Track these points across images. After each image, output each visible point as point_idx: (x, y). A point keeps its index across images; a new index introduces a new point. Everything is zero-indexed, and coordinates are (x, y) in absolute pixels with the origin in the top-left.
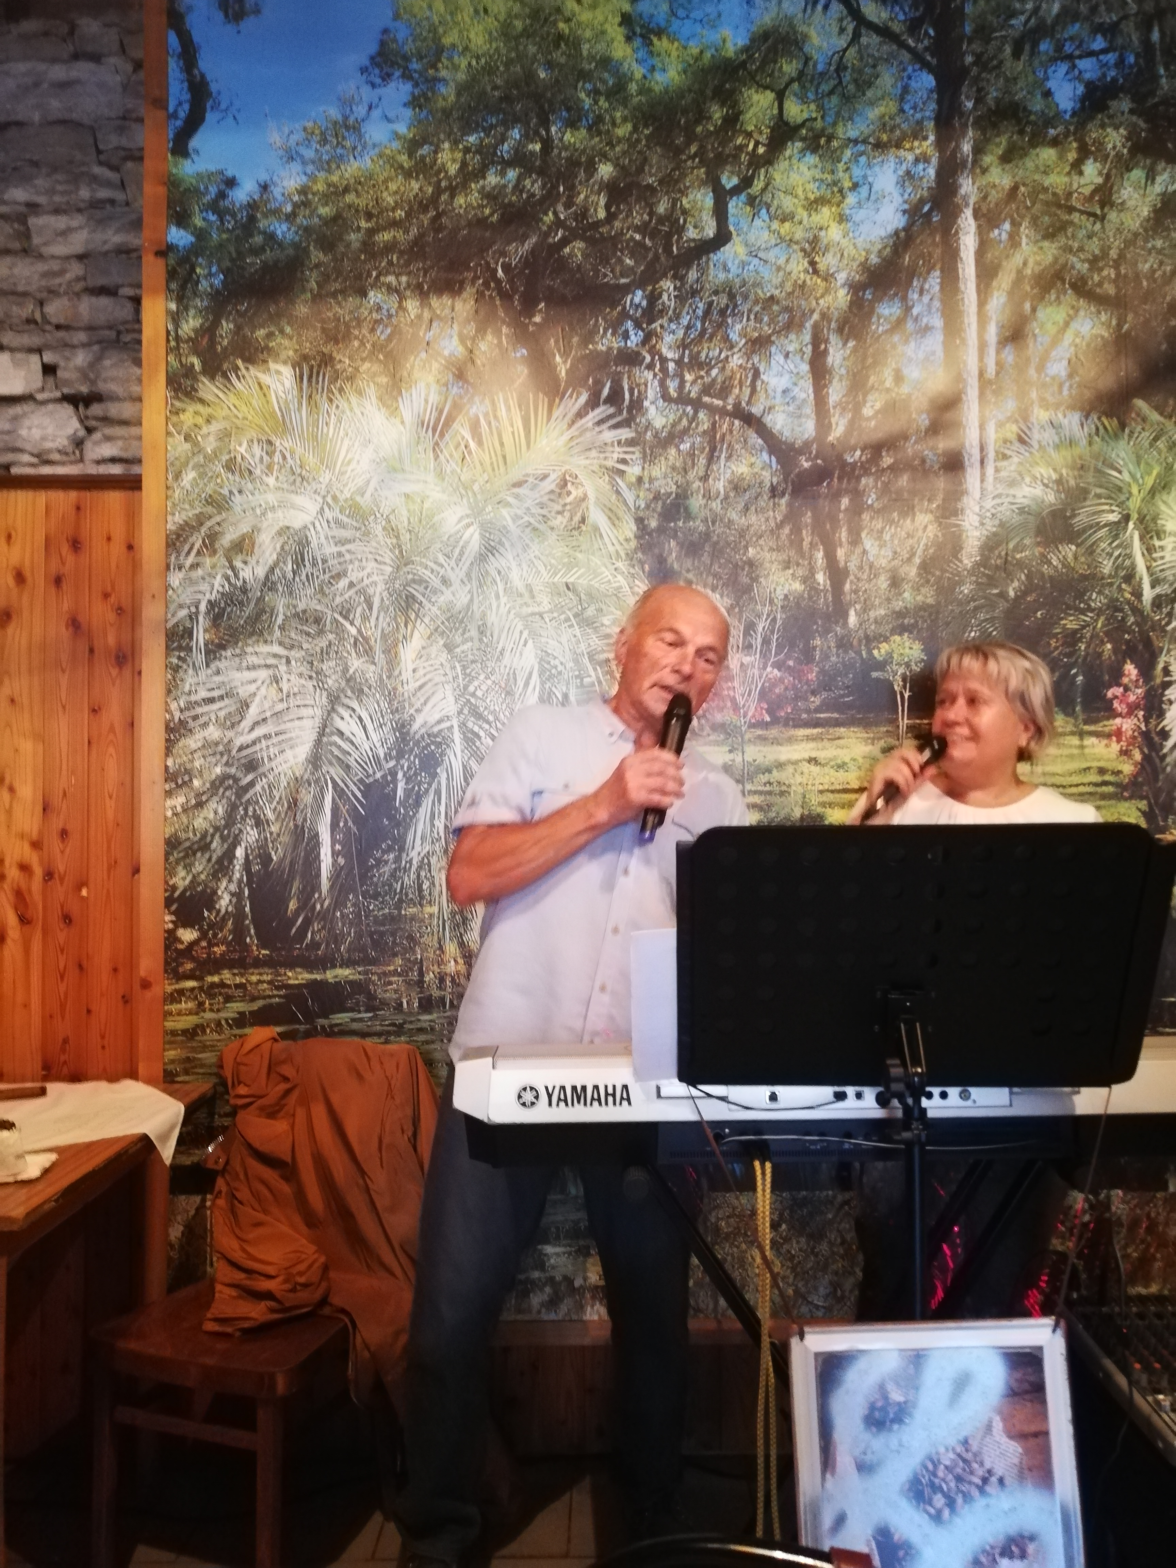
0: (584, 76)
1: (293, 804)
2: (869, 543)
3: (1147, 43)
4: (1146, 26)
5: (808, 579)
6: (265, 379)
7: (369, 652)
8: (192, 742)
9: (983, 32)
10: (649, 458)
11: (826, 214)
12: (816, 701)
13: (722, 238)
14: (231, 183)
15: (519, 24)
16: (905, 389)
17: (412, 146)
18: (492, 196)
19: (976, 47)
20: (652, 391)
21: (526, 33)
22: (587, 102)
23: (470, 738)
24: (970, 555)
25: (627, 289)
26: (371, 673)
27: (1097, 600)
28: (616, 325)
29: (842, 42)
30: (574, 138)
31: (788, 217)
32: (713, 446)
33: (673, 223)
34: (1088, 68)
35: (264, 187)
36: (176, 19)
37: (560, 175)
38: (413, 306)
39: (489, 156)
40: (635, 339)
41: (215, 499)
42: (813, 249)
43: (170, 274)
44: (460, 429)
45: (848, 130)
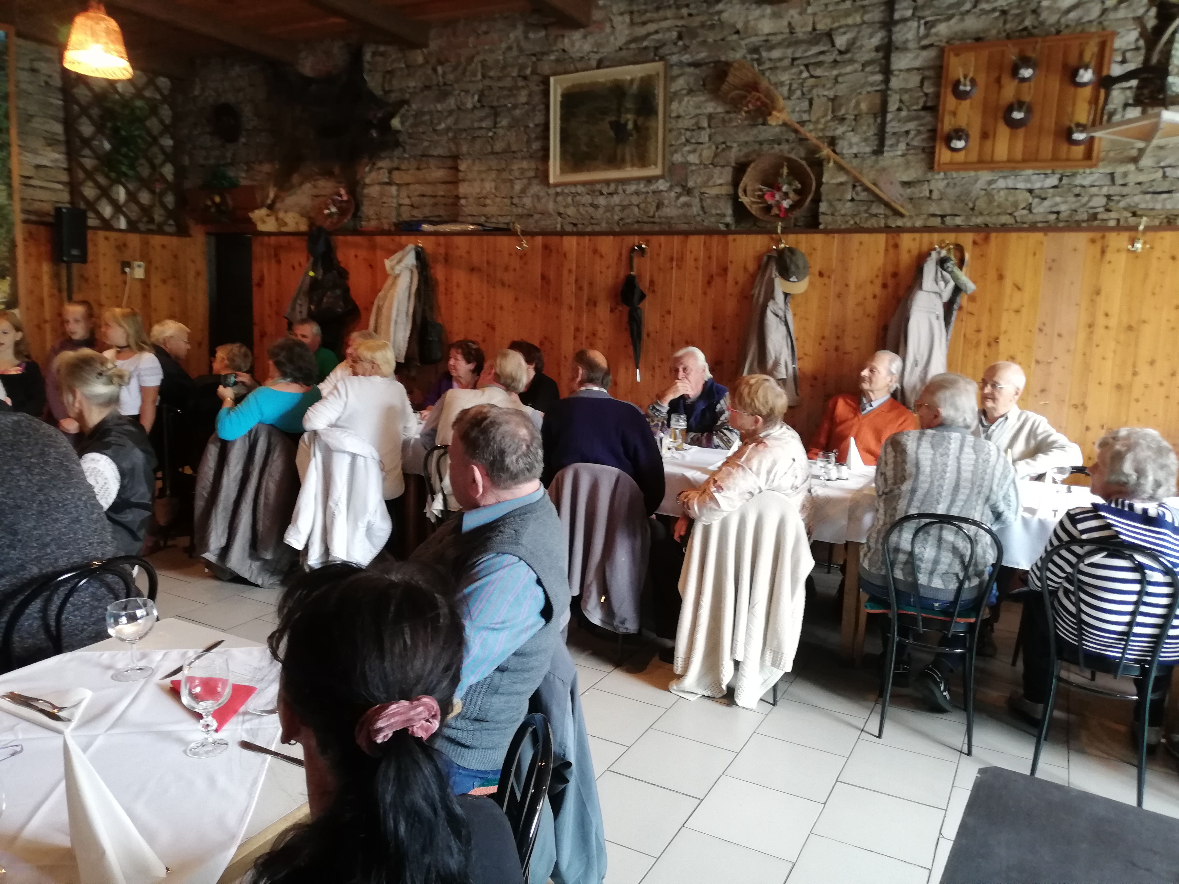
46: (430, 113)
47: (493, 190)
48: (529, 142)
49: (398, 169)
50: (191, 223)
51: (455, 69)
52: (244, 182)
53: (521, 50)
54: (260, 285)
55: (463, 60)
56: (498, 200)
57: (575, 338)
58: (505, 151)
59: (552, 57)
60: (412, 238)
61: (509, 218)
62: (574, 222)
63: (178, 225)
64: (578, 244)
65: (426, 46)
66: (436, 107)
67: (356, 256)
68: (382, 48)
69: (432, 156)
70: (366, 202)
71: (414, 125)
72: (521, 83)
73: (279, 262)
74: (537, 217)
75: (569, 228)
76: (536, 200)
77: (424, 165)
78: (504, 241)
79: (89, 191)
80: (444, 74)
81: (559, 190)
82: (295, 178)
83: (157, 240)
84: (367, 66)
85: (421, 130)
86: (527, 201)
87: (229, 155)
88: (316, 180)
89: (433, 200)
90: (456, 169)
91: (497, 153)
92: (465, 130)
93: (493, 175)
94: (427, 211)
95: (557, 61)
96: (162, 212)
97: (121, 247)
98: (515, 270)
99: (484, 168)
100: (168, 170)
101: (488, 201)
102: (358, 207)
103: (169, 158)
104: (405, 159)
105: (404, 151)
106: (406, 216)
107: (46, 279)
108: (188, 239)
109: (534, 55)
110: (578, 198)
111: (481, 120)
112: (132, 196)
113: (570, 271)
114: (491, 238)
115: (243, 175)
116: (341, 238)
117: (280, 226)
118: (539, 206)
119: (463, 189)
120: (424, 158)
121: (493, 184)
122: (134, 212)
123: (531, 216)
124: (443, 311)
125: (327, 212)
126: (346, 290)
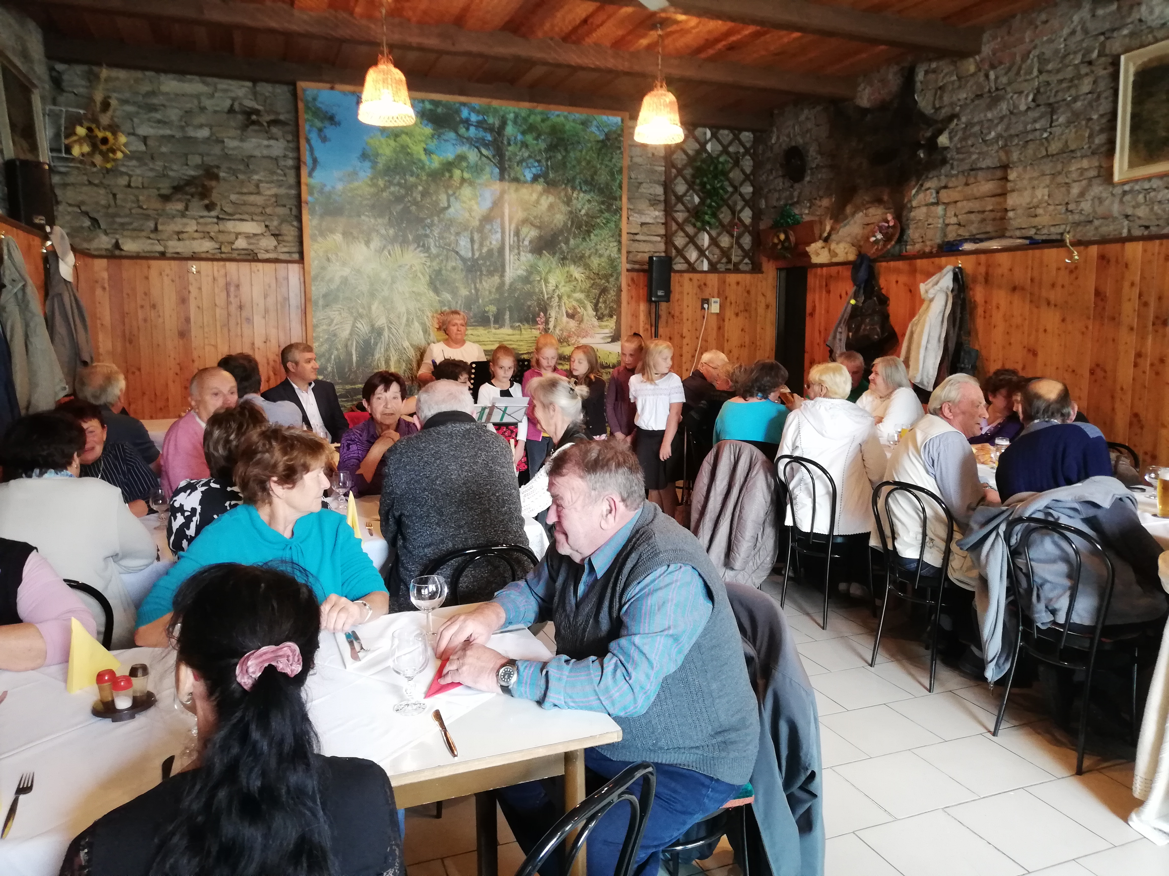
0: (415, 163)
1: (346, 346)
2: (484, 283)
3: (547, 165)
4: (547, 160)
5: (470, 292)
6: (335, 237)
7: (364, 308)
8: (320, 329)
9: (510, 159)
10: (431, 261)
11: (473, 202)
12: (472, 320)
13: (449, 206)
14: (325, 185)
15: (398, 149)
16: (492, 246)
17: (372, 179)
18: (392, 193)
19: (509, 163)
20: (432, 245)
21: (400, 152)
22: (415, 170)
23: (390, 329)
24: (507, 287)
25: (426, 219)
26: (365, 312)
27: (535, 298)
28: (424, 228)
29: (477, 159)
30: (412, 179)
31: (464, 202)
32: (447, 258)
33: (436, 203)
34: (534, 170)
35: (333, 188)
36: (308, 141)
37: (409, 189)
38: (372, 220)
39: (391, 183)
40: (428, 232)
41: (323, 268)
42: (470, 210)
43: (309, 209)
44: (386, 252)
45: (479, 181)
46: (981, 122)
47: (1046, 198)
48: (1091, 136)
49: (946, 187)
50: (764, 260)
51: (1010, 69)
52: (806, 218)
53: (1086, 31)
54: (812, 315)
55: (1018, 58)
56: (1051, 208)
57: (1136, 365)
58: (1062, 152)
59: (1125, 32)
60: (953, 259)
61: (1063, 227)
62: (1147, 224)
63: (753, 263)
64: (1145, 251)
65: (978, 52)
66: (985, 116)
67: (897, 282)
68: (934, 65)
69: (981, 169)
70: (912, 226)
71: (964, 139)
72: (1084, 70)
73: (828, 292)
74: (1096, 223)
75: (1137, 232)
76: (1097, 202)
77: (972, 180)
78: (1051, 254)
79: (680, 241)
80: (997, 78)
81: (1127, 188)
82: (849, 209)
83: (732, 278)
84: (918, 86)
85: (970, 142)
86: (1086, 206)
87: (796, 194)
88: (866, 209)
89: (980, 216)
90: (1005, 179)
91: (1053, 155)
92: (1017, 135)
93: (1047, 180)
94: (973, 229)
95: (1132, 35)
96: (740, 252)
97: (703, 286)
98: (1063, 286)
99: (1036, 174)
100: (746, 216)
101: (1040, 211)
102: (903, 232)
103: (747, 203)
104: (953, 176)
105: (952, 168)
106: (951, 236)
107: (642, 317)
108: (760, 275)
109: (1103, 34)
110: (1152, 194)
111: (1035, 121)
112: (714, 241)
113: (1133, 284)
114: (1037, 252)
115: (807, 212)
116: (884, 264)
117: (832, 257)
118: (1100, 210)
119: (1012, 200)
120: (972, 173)
121: (1046, 191)
122: (715, 255)
123: (1091, 222)
124: (980, 335)
125: (873, 239)
126: (885, 317)
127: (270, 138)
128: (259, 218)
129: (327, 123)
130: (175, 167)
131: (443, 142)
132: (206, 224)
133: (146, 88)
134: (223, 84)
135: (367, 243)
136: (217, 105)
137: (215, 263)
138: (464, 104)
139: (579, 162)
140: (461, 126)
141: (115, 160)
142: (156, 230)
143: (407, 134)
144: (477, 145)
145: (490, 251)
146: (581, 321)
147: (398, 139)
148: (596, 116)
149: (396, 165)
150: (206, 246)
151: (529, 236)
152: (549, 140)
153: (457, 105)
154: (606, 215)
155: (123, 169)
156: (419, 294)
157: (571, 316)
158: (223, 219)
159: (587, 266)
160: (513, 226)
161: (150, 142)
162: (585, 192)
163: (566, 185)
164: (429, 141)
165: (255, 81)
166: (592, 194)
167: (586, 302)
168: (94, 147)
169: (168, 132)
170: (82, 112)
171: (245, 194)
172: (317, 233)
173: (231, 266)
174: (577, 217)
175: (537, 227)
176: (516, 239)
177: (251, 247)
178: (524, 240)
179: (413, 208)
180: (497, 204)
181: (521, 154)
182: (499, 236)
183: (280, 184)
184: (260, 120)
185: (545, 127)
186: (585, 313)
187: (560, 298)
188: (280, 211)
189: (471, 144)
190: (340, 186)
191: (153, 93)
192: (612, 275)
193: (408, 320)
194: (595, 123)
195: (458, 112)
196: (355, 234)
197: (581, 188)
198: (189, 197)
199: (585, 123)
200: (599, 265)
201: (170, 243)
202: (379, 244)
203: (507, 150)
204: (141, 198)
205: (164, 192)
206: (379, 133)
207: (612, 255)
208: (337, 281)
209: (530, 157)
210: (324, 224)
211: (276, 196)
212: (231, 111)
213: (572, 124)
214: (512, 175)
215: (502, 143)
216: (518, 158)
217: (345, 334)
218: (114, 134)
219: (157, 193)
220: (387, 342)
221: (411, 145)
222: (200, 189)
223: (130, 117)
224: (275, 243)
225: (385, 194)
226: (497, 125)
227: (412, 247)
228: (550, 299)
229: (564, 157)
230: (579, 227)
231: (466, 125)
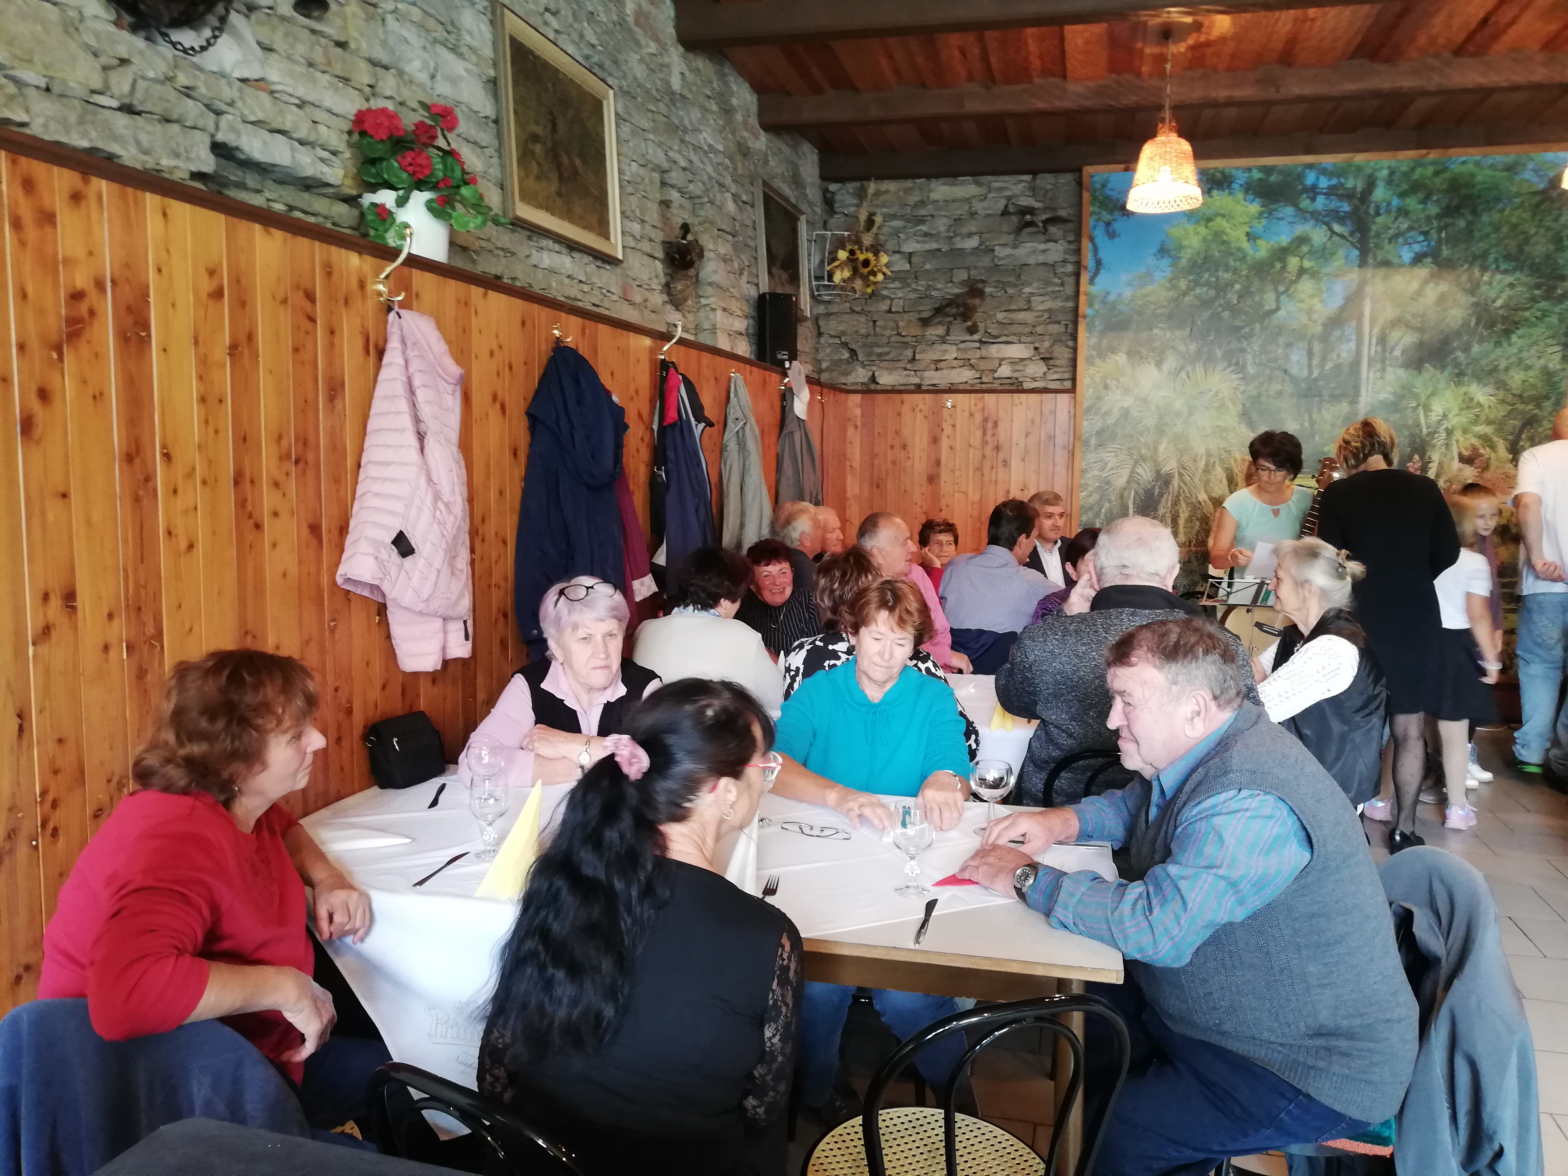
0: (1231, 254)
1: (1122, 497)
2: (1324, 412)
3: (1440, 238)
4: (1440, 231)
5: (1302, 425)
6: (1117, 358)
7: (1148, 448)
8: (1089, 475)
9: (1378, 235)
10: (1247, 384)
11: (1316, 300)
13: (1278, 308)
14: (1108, 293)
15: (1210, 237)
16: (1340, 361)
17: (1171, 280)
18: (1197, 297)
19: (1375, 240)
20: (1250, 362)
21: (1212, 241)
22: (1232, 262)
23: (1181, 476)
25: (1243, 327)
26: (1149, 454)
27: (1406, 432)
28: (1238, 339)
29: (1325, 239)
30: (1227, 276)
31: (1302, 301)
32: (1271, 379)
33: (1261, 304)
34: (1417, 248)
35: (1120, 295)
36: (1092, 239)
37: (1222, 289)
38: (1168, 334)
39: (1197, 283)
40: (1245, 344)
41: (1099, 398)
42: (1310, 312)
43: (1088, 325)
44: (1183, 375)
45: (1325, 270)
127: (1048, 241)
128: (1029, 339)
129: (1117, 214)
130: (939, 286)
131: (1275, 221)
132: (966, 350)
133: (913, 199)
134: (998, 182)
135: (1159, 364)
136: (988, 209)
137: (973, 395)
138: (1310, 166)
139: (1497, 229)
140: (1305, 196)
141: (875, 283)
142: (914, 359)
143: (1223, 216)
144: (1326, 219)
145: (1338, 367)
146: (1486, 467)
147: (1210, 224)
148: (1532, 155)
149: (1205, 258)
150: (966, 375)
151: (1402, 342)
152: (1445, 202)
153: (1299, 169)
154: (1544, 305)
155: (885, 293)
156: (1225, 429)
157: (1467, 460)
158: (985, 343)
159: (1501, 385)
160: (1376, 330)
161: (914, 260)
162: (1506, 272)
163: (1471, 264)
164: (1255, 223)
165: (1034, 173)
166: (1518, 274)
167: (1495, 439)
168: (855, 271)
169: (935, 246)
170: (846, 233)
171: (1014, 310)
172: (1094, 353)
173: (990, 398)
174: (1487, 310)
175: (1417, 329)
176: (1379, 348)
177: (1016, 375)
178: (1393, 349)
179: (1226, 314)
180: (1354, 299)
181: (1396, 225)
182: (1352, 345)
183: (1055, 296)
184: (1035, 219)
185: (1439, 182)
186: (1493, 455)
187: (1449, 432)
188: (1055, 329)
189: (1317, 220)
190: (1128, 293)
191: (922, 203)
192: (1547, 397)
193: (1207, 465)
194: (1531, 165)
195: (1300, 177)
196: (1144, 352)
197: (1498, 268)
198: (951, 319)
199: (1511, 169)
200: (1524, 381)
201: (927, 374)
202: (1174, 365)
203: (1375, 223)
204: (901, 324)
205: (925, 315)
206: (1185, 220)
207: (1551, 366)
208: (1116, 413)
209: (1410, 228)
210: (1105, 341)
211: (1050, 311)
212: (1005, 213)
213: (1489, 172)
214: (1380, 256)
215: (1367, 212)
216: (1391, 232)
217: (1121, 481)
218: (876, 254)
219: (918, 316)
220: (1175, 494)
221: (1228, 230)
222: (962, 309)
223: (896, 233)
224: (1045, 369)
225: (1187, 299)
226: (1359, 188)
227: (1221, 367)
228: (1432, 434)
229: (1470, 223)
230: (1491, 325)
231: (1311, 194)
